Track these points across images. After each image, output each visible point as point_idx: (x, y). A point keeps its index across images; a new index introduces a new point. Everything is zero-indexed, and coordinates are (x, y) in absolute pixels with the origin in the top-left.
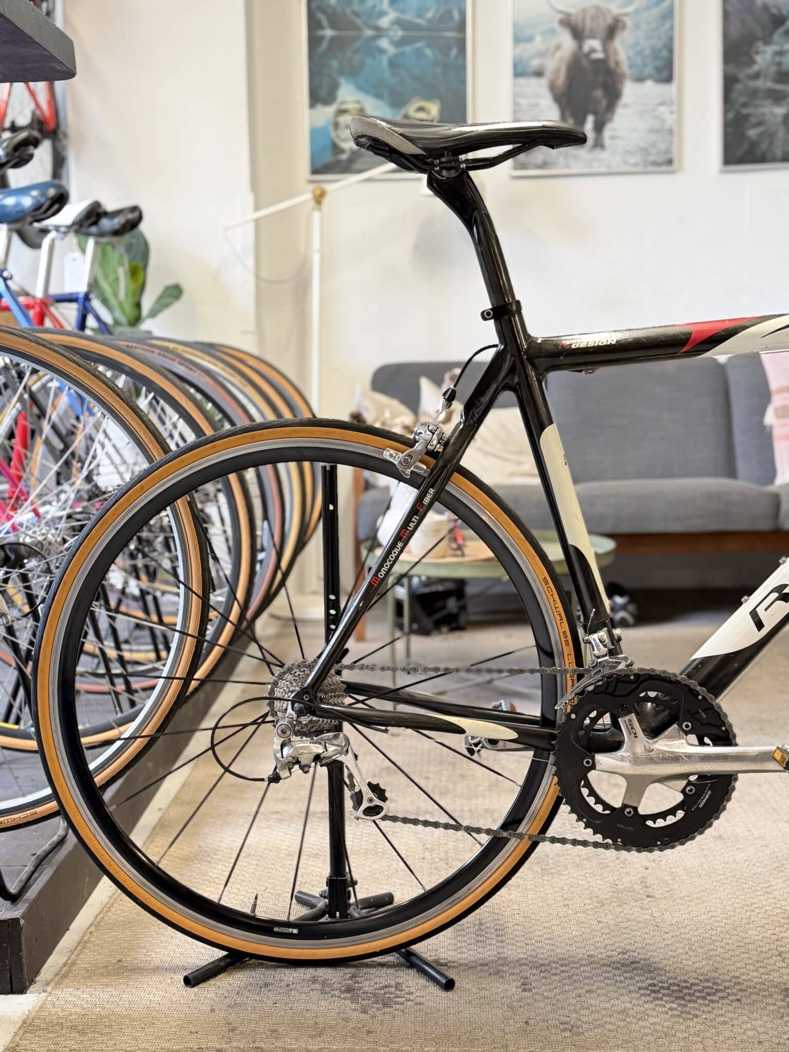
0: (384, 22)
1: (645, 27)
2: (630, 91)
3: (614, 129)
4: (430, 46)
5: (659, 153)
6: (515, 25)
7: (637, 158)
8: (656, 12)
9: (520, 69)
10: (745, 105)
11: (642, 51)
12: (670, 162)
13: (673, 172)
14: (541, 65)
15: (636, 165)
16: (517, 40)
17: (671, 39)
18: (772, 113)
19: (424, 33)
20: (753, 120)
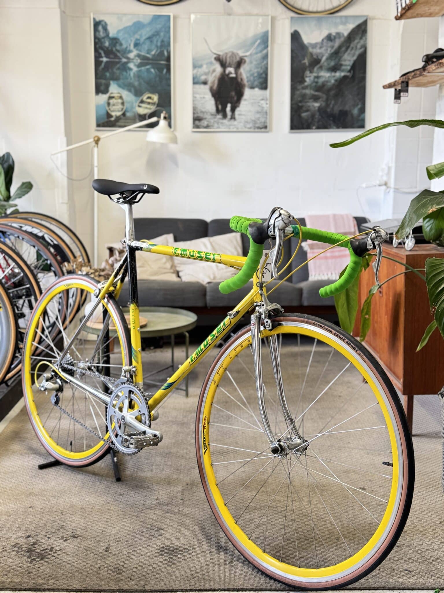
0: (131, 55)
1: (254, 63)
2: (248, 93)
3: (240, 111)
4: (153, 68)
5: (261, 123)
6: (193, 59)
7: (250, 125)
8: (259, 55)
9: (196, 80)
10: (300, 102)
11: (253, 74)
12: (266, 127)
13: (268, 132)
14: (206, 79)
15: (250, 128)
16: (195, 66)
17: (267, 69)
18: (313, 106)
19: (151, 62)
20: (304, 109)
